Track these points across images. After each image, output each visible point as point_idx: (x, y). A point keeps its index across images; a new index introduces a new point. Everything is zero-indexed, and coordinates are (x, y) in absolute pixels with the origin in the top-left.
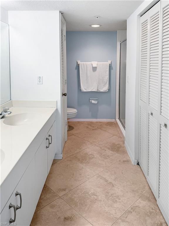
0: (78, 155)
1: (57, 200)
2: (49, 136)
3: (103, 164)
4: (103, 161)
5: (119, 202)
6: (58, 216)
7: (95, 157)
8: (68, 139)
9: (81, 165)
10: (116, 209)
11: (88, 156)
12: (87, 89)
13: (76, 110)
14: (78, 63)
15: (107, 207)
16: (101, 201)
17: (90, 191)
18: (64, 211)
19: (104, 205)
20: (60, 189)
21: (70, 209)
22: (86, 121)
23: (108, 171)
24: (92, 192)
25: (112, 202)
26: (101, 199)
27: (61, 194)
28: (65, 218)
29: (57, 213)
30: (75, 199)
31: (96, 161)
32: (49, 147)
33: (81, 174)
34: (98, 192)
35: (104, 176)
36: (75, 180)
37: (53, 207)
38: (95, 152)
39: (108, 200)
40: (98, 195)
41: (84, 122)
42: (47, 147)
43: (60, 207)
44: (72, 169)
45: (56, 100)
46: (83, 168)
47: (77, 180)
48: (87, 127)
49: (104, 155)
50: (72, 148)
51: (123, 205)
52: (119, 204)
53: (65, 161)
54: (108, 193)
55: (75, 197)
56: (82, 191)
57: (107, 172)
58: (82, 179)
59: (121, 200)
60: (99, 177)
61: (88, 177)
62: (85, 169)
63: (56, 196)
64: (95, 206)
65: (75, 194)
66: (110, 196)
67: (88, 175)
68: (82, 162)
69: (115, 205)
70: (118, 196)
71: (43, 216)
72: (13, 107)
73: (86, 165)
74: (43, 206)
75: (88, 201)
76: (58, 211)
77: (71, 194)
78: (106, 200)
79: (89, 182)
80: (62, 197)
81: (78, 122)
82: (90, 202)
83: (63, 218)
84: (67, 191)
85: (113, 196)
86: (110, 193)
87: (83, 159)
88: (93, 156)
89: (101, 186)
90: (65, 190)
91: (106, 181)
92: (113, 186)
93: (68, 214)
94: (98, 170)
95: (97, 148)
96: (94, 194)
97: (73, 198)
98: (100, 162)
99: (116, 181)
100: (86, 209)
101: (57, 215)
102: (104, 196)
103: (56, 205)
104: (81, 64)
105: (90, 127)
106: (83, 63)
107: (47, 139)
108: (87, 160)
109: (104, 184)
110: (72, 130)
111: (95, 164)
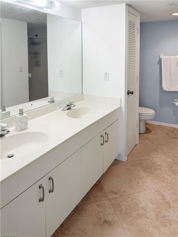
0: (144, 162)
1: (105, 200)
2: (106, 133)
3: (168, 180)
4: (170, 176)
5: (169, 228)
6: (100, 216)
7: (162, 169)
8: (140, 142)
9: (143, 174)
10: (161, 233)
11: (154, 166)
12: (170, 88)
13: (154, 111)
14: (161, 58)
15: (152, 227)
16: (148, 218)
17: (141, 204)
18: (107, 213)
19: (150, 224)
20: (112, 191)
21: (113, 214)
22: (169, 126)
23: (171, 189)
24: (143, 206)
25: (160, 224)
26: (149, 217)
27: (111, 196)
28: (105, 221)
29: (101, 213)
30: (122, 207)
31: (161, 174)
32: (103, 145)
33: (139, 182)
34: (149, 208)
35: (164, 193)
36: (130, 187)
37: (99, 206)
38: (165, 164)
39: (156, 221)
40: (148, 211)
41: (167, 127)
42: (102, 144)
43: (104, 208)
44: (132, 175)
45: (120, 98)
46: (143, 177)
47: (132, 187)
48: (168, 134)
49: (174, 170)
50: (140, 153)
51: (172, 233)
52: (168, 230)
53: (128, 165)
54: (160, 212)
55: (123, 204)
56: (132, 201)
57: (169, 190)
58: (137, 189)
59: (172, 226)
60: (157, 192)
61: (145, 188)
62: (146, 179)
63: (106, 197)
64: (139, 221)
65: (124, 201)
66: (161, 217)
67: (146, 187)
68: (145, 171)
69: (163, 229)
70: (171, 221)
71: (87, 211)
72: (83, 101)
73: (147, 175)
74: (91, 201)
75: (134, 213)
76: (102, 211)
77: (120, 200)
78: (154, 219)
79: (145, 194)
80: (111, 200)
81: (159, 125)
82: (137, 215)
83: (103, 220)
84: (118, 195)
85: (164, 218)
86: (162, 214)
87: (147, 168)
88: (160, 168)
89: (155, 203)
90: (116, 194)
91: (164, 199)
92: (170, 207)
93: (110, 218)
94: (160, 184)
95: (170, 160)
96: (143, 208)
97: (121, 204)
98: (165, 176)
99: (176, 203)
100: (129, 220)
101: (99, 214)
102: (154, 214)
103: (102, 206)
104: (163, 58)
105: (171, 134)
106: (166, 57)
107: (101, 136)
108: (152, 170)
109: (159, 202)
110: (149, 133)
111: (160, 177)
